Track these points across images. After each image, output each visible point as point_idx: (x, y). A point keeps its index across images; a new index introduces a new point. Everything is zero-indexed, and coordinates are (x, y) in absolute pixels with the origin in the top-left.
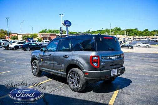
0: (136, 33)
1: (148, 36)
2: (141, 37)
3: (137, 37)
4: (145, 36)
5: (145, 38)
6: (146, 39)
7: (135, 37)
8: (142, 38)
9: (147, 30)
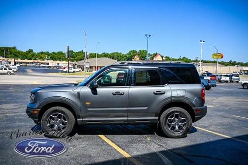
0: (17, 54)
1: (36, 60)
2: (26, 61)
3: (19, 60)
4: (31, 59)
5: (33, 63)
6: (34, 65)
7: (16, 61)
8: (28, 63)
9: (31, 51)
